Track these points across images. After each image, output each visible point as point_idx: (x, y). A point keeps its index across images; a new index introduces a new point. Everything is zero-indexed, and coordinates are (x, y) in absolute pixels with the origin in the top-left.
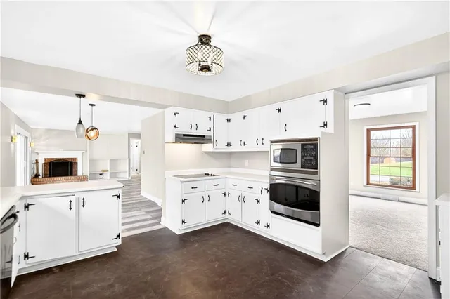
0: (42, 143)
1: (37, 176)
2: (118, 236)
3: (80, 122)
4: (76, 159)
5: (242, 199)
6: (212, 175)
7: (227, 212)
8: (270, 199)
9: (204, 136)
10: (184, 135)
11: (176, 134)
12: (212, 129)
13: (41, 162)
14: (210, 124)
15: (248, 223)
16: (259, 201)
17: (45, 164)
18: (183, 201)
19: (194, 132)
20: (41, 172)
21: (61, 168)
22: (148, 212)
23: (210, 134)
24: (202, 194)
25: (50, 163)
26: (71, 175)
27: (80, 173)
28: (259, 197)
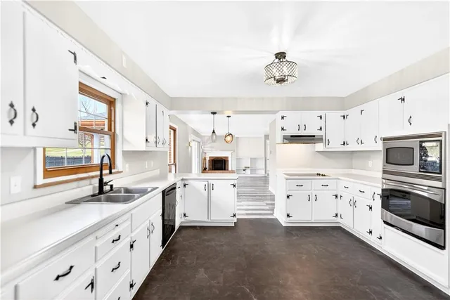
0: (209, 145)
1: (205, 169)
2: (235, 215)
3: (214, 132)
4: (227, 157)
5: (353, 203)
6: (322, 175)
7: (339, 216)
8: (382, 207)
9: (314, 136)
10: (292, 136)
11: (284, 136)
12: (323, 129)
13: (208, 159)
14: (321, 123)
15: (360, 231)
16: (371, 208)
17: (209, 160)
18: (288, 197)
19: (302, 133)
20: (207, 166)
21: (219, 164)
22: (267, 204)
23: (322, 133)
24: (309, 193)
25: (212, 160)
26: (225, 169)
27: (230, 169)
28: (371, 202)
